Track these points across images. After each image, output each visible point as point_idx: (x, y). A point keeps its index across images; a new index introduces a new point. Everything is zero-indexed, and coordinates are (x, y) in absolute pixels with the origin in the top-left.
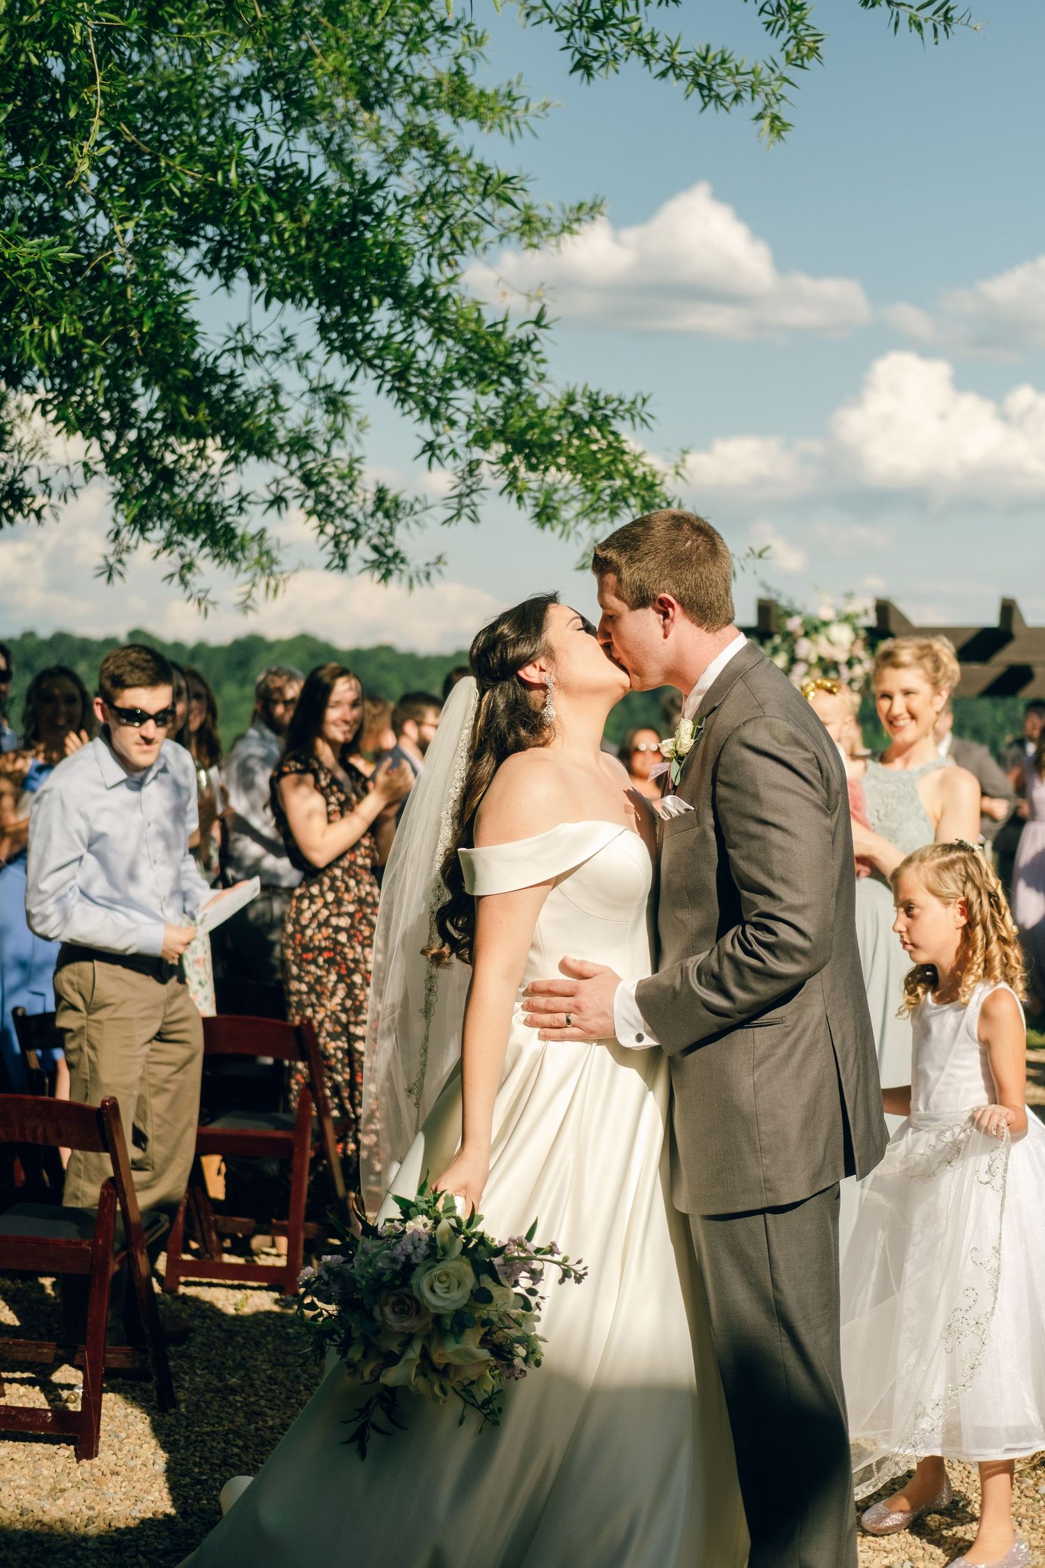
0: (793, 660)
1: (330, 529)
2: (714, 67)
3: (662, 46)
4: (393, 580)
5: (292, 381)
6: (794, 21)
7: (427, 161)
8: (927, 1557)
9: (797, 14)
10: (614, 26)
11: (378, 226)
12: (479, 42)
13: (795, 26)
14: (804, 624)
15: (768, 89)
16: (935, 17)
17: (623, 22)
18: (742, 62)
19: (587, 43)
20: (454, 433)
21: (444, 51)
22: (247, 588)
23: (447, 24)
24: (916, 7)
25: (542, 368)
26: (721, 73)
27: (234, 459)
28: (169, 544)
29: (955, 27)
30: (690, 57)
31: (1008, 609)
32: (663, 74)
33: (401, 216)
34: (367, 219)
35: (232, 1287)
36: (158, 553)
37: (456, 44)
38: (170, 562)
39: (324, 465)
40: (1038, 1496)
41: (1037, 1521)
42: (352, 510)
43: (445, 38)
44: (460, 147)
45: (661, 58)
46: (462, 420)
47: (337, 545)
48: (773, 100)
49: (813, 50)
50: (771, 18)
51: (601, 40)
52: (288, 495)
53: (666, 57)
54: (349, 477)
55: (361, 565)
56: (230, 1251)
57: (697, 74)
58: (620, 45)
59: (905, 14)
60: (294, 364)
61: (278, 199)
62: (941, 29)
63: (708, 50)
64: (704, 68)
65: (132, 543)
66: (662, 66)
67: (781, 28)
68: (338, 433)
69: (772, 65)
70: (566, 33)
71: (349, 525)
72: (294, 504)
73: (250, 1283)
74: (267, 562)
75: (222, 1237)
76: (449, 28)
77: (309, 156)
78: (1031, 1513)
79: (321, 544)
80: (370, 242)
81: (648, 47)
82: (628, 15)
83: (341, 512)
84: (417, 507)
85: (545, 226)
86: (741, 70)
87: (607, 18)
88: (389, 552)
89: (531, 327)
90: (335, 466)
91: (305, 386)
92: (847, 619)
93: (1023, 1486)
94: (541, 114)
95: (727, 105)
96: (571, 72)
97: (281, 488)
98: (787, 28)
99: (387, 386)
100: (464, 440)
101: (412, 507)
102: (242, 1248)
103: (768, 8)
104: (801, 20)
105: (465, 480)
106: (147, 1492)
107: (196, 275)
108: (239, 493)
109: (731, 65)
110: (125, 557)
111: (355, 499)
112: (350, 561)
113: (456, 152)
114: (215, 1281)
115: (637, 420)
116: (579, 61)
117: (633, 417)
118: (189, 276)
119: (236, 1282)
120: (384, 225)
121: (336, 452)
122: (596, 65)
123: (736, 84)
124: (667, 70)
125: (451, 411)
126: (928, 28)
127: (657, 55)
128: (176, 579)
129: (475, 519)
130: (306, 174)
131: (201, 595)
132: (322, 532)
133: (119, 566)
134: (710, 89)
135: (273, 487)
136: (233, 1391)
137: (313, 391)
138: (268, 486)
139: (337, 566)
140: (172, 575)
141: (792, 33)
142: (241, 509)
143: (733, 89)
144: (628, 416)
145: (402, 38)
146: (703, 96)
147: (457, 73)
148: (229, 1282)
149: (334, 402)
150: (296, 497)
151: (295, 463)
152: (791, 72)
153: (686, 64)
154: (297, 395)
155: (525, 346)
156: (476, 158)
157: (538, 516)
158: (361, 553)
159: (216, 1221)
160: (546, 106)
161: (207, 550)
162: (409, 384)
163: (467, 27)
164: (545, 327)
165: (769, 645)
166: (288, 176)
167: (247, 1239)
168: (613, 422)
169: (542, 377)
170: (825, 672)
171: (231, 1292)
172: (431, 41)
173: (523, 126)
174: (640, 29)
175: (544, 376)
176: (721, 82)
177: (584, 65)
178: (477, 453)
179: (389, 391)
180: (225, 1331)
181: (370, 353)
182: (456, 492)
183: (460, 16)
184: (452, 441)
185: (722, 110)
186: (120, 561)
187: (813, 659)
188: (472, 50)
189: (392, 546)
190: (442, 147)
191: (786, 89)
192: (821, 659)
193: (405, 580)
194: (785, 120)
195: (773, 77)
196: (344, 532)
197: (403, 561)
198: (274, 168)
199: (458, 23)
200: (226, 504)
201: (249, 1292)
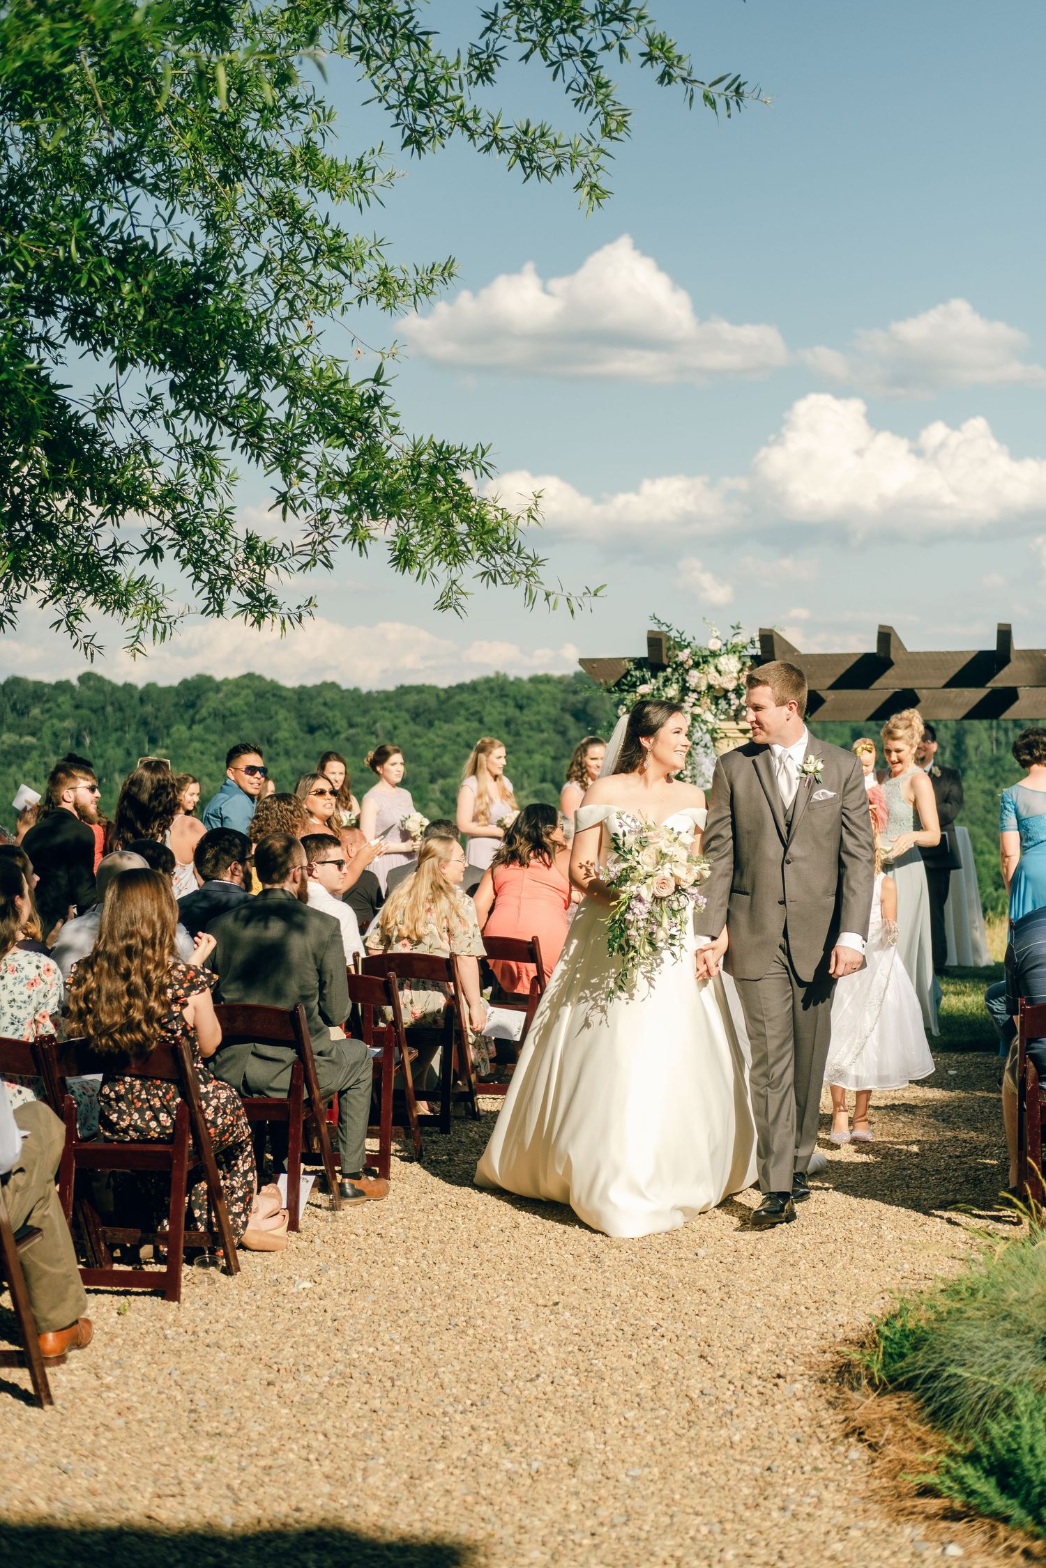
0: (685, 690)
1: (205, 576)
2: (534, 140)
3: (483, 123)
4: (266, 622)
5: (159, 437)
6: (601, 97)
7: (285, 229)
8: (737, 1519)
9: (603, 90)
10: (438, 104)
11: (220, 293)
12: (328, 117)
13: (602, 103)
14: (694, 654)
15: (586, 160)
16: (728, 92)
17: (447, 101)
18: (561, 135)
19: (415, 120)
20: (304, 485)
21: (297, 127)
22: (134, 632)
23: (298, 102)
24: (708, 82)
25: (393, 421)
26: (542, 146)
27: (111, 512)
28: (56, 593)
29: (746, 102)
30: (512, 132)
31: (885, 637)
32: (487, 148)
33: (242, 284)
34: (211, 287)
35: (118, 1293)
36: (45, 602)
37: (307, 120)
38: (56, 610)
39: (196, 516)
40: (847, 1461)
41: (842, 1484)
42: (226, 556)
43: (297, 114)
44: (316, 215)
45: (484, 133)
46: (313, 473)
47: (212, 591)
48: (592, 171)
49: (622, 124)
50: (578, 95)
51: (428, 118)
52: (164, 545)
53: (488, 132)
54: (222, 527)
55: (236, 609)
56: (119, 1261)
57: (519, 147)
58: (446, 122)
59: (699, 92)
60: (161, 422)
61: (124, 270)
62: (733, 103)
63: (528, 125)
64: (526, 142)
65: (21, 592)
66: (484, 141)
67: (590, 103)
68: (208, 485)
69: (589, 138)
70: (395, 111)
71: (222, 572)
72: (169, 554)
73: (135, 1289)
74: (154, 606)
75: (111, 1248)
76: (300, 105)
77: (152, 230)
78: (838, 1477)
79: (197, 590)
80: (212, 308)
81: (471, 123)
82: (451, 93)
83: (215, 560)
84: (285, 554)
85: (401, 287)
86: (560, 143)
87: (431, 97)
88: (262, 596)
89: (371, 384)
90: (208, 517)
91: (173, 442)
92: (734, 650)
93: (835, 1453)
94: (389, 184)
95: (549, 175)
96: (403, 147)
97: (156, 538)
98: (594, 104)
99: (241, 442)
100: (314, 491)
101: (280, 553)
102: (131, 1257)
103: (574, 86)
104: (607, 96)
105: (317, 528)
106: (16, 1482)
107: (65, 341)
108: (114, 544)
109: (551, 139)
110: (15, 606)
111: (227, 547)
112: (226, 605)
113: (313, 219)
114: (102, 1288)
115: (478, 468)
116: (410, 136)
117: (474, 465)
118: (60, 341)
119: (122, 1289)
120: (225, 292)
121: (207, 504)
122: (424, 139)
123: (557, 157)
124: (490, 144)
125: (301, 464)
126: (721, 103)
127: (479, 130)
128: (63, 626)
129: (329, 566)
130: (151, 246)
131: (88, 640)
132: (198, 578)
133: (10, 615)
134: (531, 161)
135: (148, 538)
136: (108, 1388)
137: (180, 447)
138: (143, 537)
139: (213, 611)
140: (59, 622)
141: (599, 108)
142: (116, 558)
143: (553, 160)
144: (469, 465)
145: (256, 115)
146: (524, 168)
147: (308, 147)
148: (115, 1289)
149: (202, 457)
150: (171, 547)
151: (168, 515)
152: (606, 144)
153: (507, 138)
154: (165, 451)
155: (375, 400)
156: (333, 224)
157: (396, 559)
158: (235, 597)
159: (104, 1232)
160: (392, 175)
161: (91, 598)
162: (262, 439)
163: (317, 104)
164: (384, 384)
165: (661, 675)
166: (135, 248)
167: (136, 1249)
168: (458, 471)
169: (394, 430)
170: (716, 700)
171: (116, 1297)
172: (284, 117)
173: (371, 196)
174: (462, 106)
175: (397, 428)
176: (541, 154)
177: (415, 140)
178: (327, 503)
179: (243, 447)
180: (106, 1333)
181: (225, 411)
182: (309, 539)
183: (310, 93)
184: (302, 493)
185: (544, 180)
186: (11, 610)
187: (703, 688)
188: (321, 125)
189: (264, 590)
190: (300, 216)
191: (603, 160)
192: (710, 687)
193: (278, 621)
194: (604, 188)
195: (591, 148)
196: (219, 578)
197: (275, 604)
198: (121, 241)
199: (308, 101)
200: (102, 554)
201: (133, 1297)
